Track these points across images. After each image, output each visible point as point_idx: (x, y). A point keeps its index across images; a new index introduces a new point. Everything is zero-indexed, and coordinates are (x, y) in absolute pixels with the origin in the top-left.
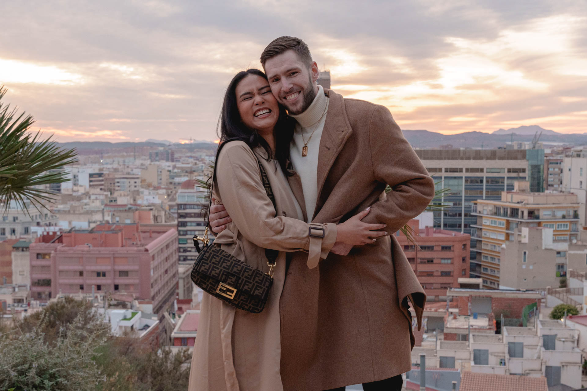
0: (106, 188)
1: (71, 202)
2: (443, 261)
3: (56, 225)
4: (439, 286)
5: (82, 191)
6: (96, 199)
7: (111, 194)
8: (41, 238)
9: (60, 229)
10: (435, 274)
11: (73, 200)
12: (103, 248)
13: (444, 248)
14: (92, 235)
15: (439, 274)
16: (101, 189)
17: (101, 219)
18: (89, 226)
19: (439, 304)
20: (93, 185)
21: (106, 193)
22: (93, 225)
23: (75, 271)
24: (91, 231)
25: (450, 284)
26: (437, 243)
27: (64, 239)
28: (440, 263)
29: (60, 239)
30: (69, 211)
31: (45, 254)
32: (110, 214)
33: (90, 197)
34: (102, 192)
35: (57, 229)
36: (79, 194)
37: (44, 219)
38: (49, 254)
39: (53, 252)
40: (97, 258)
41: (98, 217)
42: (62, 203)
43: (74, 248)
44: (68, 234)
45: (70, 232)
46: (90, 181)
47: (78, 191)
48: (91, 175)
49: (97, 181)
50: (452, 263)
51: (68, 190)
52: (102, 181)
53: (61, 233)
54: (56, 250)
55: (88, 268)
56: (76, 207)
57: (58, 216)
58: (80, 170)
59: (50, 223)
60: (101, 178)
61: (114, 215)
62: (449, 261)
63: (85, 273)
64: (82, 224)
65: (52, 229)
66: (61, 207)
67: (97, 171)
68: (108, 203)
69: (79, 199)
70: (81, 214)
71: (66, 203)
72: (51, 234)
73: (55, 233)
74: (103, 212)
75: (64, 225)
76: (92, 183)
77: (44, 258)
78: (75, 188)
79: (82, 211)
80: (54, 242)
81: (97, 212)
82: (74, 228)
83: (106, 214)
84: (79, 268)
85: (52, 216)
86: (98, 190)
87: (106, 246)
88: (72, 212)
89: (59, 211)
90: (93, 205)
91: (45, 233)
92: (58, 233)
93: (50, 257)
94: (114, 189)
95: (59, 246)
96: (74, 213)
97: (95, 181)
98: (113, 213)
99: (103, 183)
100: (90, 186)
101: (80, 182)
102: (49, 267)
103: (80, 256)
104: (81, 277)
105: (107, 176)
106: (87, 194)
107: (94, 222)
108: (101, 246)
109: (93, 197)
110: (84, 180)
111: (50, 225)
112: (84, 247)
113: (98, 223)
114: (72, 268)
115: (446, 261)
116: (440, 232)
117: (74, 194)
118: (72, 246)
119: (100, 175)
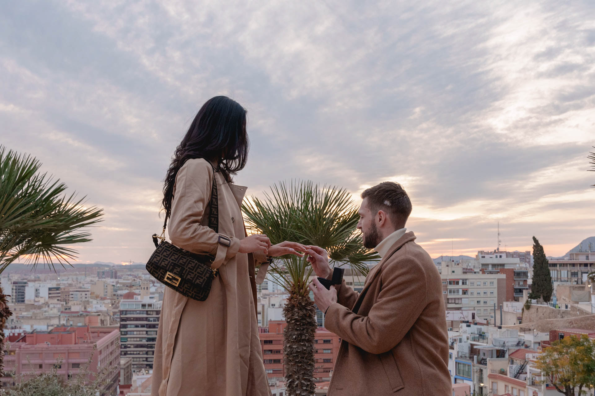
0: (62, 299)
1: (34, 310)
2: (325, 351)
3: (20, 328)
4: (322, 370)
5: (42, 301)
6: (54, 307)
7: (66, 303)
8: (8, 338)
9: (24, 331)
10: (319, 361)
11: (35, 309)
12: (60, 345)
13: (326, 342)
14: (51, 335)
15: (322, 361)
16: (58, 300)
17: (58, 323)
18: (48, 328)
19: (323, 384)
20: (52, 297)
21: (62, 303)
22: (50, 328)
23: (35, 365)
24: (50, 332)
25: (330, 368)
26: (320, 338)
27: (27, 339)
28: (323, 353)
29: (24, 339)
30: (31, 317)
31: (11, 351)
32: (65, 319)
33: (49, 306)
34: (59, 302)
35: (21, 331)
36: (40, 303)
37: (10, 324)
38: (14, 351)
39: (17, 349)
40: (54, 353)
41: (55, 322)
42: (25, 312)
43: (36, 346)
44: (32, 335)
45: (32, 333)
46: (49, 294)
47: (39, 301)
48: (50, 289)
49: (55, 293)
50: (332, 353)
51: (30, 301)
52: (59, 293)
53: (25, 334)
54: (20, 348)
55: (47, 362)
56: (37, 314)
57: (22, 321)
58: (41, 285)
59: (15, 326)
60: (58, 291)
61: (68, 319)
62: (329, 351)
63: (43, 366)
64: (42, 327)
65: (17, 331)
66: (24, 314)
67: (55, 286)
68: (64, 310)
69: (40, 307)
70: (40, 319)
71: (29, 311)
72: (16, 335)
73: (19, 334)
74: (59, 317)
75: (27, 328)
76: (50, 295)
77: (10, 354)
78: (37, 299)
79: (42, 317)
80: (18, 341)
81: (54, 317)
82: (35, 330)
83: (62, 319)
84: (39, 362)
85: (17, 321)
86: (55, 301)
87: (62, 344)
88: (33, 318)
89: (23, 317)
90: (52, 312)
91: (11, 335)
92: (23, 334)
93: (15, 354)
94: (69, 300)
95: (23, 345)
96: (35, 319)
97: (53, 294)
98: (67, 318)
99: (59, 295)
100: (49, 297)
101: (41, 295)
102: (13, 361)
103: (40, 352)
104: (41, 369)
105: (63, 290)
106: (47, 304)
107: (52, 326)
108: (58, 344)
109: (51, 306)
110: (44, 293)
111: (15, 328)
112: (44, 345)
113: (55, 326)
114: (32, 362)
115: (327, 351)
116: (322, 330)
117: (36, 304)
118: (33, 344)
119: (58, 289)
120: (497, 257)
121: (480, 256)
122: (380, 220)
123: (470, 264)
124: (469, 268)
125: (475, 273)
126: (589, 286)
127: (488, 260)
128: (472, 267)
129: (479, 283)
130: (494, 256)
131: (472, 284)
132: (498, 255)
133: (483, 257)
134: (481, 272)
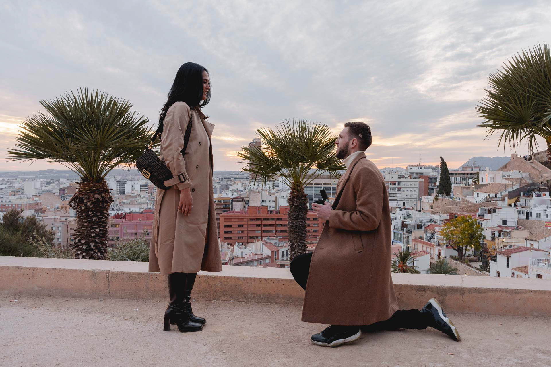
0: (149, 192)
1: (130, 199)
2: (314, 225)
3: (122, 210)
4: (312, 237)
5: (136, 193)
6: (144, 197)
7: (152, 195)
8: (114, 217)
9: (125, 212)
10: (310, 231)
11: (132, 198)
12: (148, 221)
13: (315, 219)
14: (142, 215)
15: (312, 231)
16: (147, 192)
17: (147, 207)
18: (140, 210)
19: (313, 245)
20: (142, 190)
21: (149, 194)
22: (142, 210)
23: (132, 233)
24: (142, 213)
25: (317, 235)
26: (311, 217)
27: (127, 217)
28: (313, 226)
29: (125, 217)
30: (129, 203)
31: (116, 225)
32: (151, 204)
33: (141, 196)
34: (147, 194)
35: (123, 212)
36: (135, 195)
37: (116, 207)
38: (118, 225)
39: (120, 223)
40: (144, 226)
41: (145, 206)
42: (125, 200)
43: (132, 221)
44: (130, 214)
45: (130, 213)
46: (141, 189)
47: (134, 193)
48: (141, 186)
49: (144, 188)
50: (318, 226)
51: (129, 193)
52: (147, 188)
53: (125, 214)
54: (122, 222)
55: (139, 231)
56: (133, 201)
57: (123, 205)
58: (136, 183)
59: (119, 209)
60: (146, 187)
61: (153, 205)
62: (317, 225)
63: (137, 234)
64: (136, 209)
65: (120, 212)
66: (125, 201)
67: (144, 184)
68: (150, 199)
69: (135, 197)
70: (135, 205)
71: (128, 199)
72: (120, 214)
73: (122, 214)
74: (147, 203)
75: (127, 210)
76: (141, 190)
77: (115, 226)
78: (133, 192)
79: (136, 203)
80: (121, 218)
81: (144, 203)
82: (132, 211)
83: (149, 204)
84: (135, 231)
85: (120, 206)
86: (145, 193)
87: (149, 220)
88: (131, 204)
89: (124, 203)
90: (142, 200)
91: (116, 214)
92: (124, 214)
93: (119, 226)
94: (153, 192)
95: (124, 220)
96: (132, 204)
97: (143, 188)
98: (152, 204)
99: (147, 189)
100: (141, 191)
101: (136, 189)
102: (118, 231)
103: (135, 225)
104: (136, 236)
105: (150, 186)
106: (139, 195)
107: (143, 209)
108: (147, 220)
109: (142, 196)
110: (138, 188)
111: (119, 210)
112: (138, 221)
113: (145, 209)
114: (130, 231)
115: (315, 225)
116: (312, 212)
117: (132, 195)
118: (130, 220)
119: (146, 185)
120: (419, 169)
121: (409, 168)
122: (353, 144)
123: (403, 173)
124: (402, 175)
125: (406, 178)
126: (473, 187)
127: (413, 170)
128: (404, 175)
129: (408, 185)
130: (417, 168)
131: (404, 184)
132: (420, 167)
133: (411, 169)
134: (409, 178)
